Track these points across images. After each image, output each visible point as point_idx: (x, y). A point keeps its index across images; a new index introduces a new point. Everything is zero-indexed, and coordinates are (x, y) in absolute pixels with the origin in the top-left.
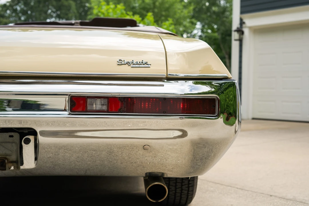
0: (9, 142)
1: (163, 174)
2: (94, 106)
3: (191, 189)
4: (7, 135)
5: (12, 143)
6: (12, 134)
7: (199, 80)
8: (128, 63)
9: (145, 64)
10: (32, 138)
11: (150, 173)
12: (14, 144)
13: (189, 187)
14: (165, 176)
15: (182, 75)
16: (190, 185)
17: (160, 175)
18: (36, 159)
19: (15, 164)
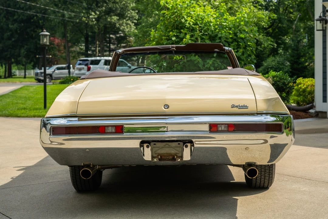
0: (178, 147)
1: (255, 163)
2: (220, 128)
3: (271, 176)
4: (177, 143)
5: (180, 147)
6: (179, 143)
7: (273, 115)
8: (237, 107)
9: (246, 107)
10: (189, 145)
11: (248, 162)
12: (180, 148)
13: (269, 175)
14: (256, 164)
15: (265, 112)
16: (270, 173)
17: (253, 163)
18: (191, 155)
19: (181, 158)
